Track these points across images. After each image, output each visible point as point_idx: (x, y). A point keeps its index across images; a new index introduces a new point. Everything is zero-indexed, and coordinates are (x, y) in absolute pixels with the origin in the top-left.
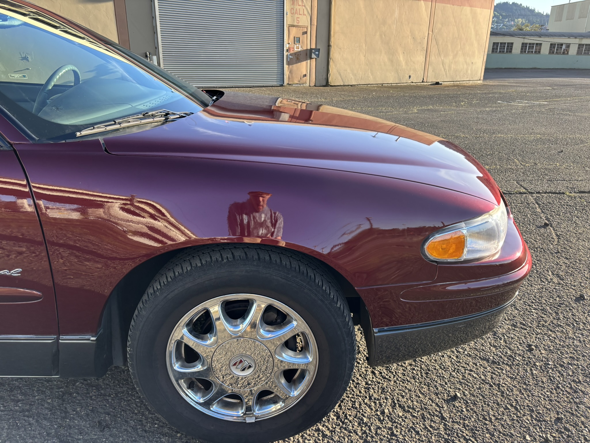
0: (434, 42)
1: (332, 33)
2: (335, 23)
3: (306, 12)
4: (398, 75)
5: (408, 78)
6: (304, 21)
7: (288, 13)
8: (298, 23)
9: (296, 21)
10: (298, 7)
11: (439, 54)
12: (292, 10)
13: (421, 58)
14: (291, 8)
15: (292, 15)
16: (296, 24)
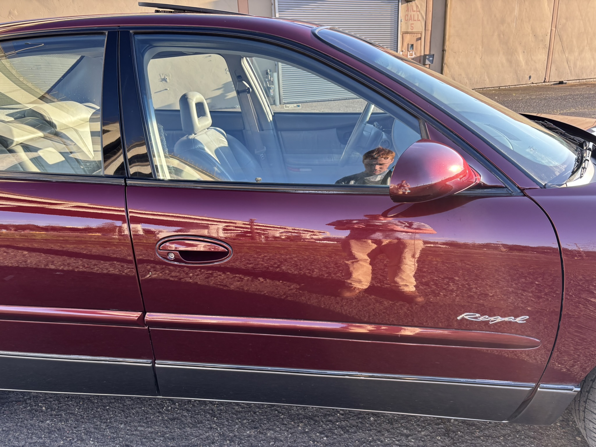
0: (557, 38)
1: (447, 37)
2: (450, 26)
3: (420, 18)
4: (517, 76)
5: (529, 78)
6: (419, 26)
7: (403, 20)
8: (412, 29)
9: (410, 27)
10: (412, 13)
11: (563, 51)
12: (406, 16)
13: (542, 56)
14: (406, 15)
15: (406, 22)
16: (410, 30)
